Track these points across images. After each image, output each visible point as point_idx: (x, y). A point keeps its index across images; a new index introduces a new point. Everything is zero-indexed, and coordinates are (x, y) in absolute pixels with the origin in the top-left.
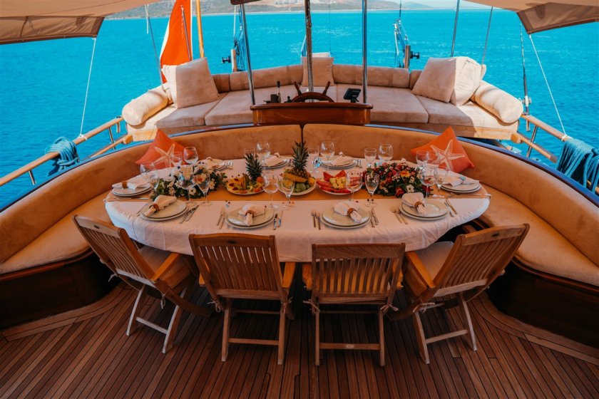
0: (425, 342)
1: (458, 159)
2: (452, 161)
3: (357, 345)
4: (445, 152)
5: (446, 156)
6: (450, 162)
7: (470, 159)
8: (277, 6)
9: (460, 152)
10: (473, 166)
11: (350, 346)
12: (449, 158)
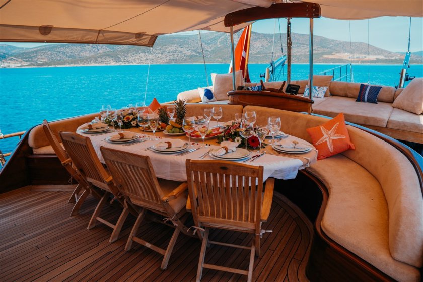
0: (201, 266)
1: (339, 139)
2: (333, 140)
3: (153, 246)
4: (330, 132)
5: (329, 136)
6: (331, 141)
7: (351, 140)
8: (350, 60)
9: (343, 134)
10: (353, 148)
11: (148, 245)
12: (331, 138)
